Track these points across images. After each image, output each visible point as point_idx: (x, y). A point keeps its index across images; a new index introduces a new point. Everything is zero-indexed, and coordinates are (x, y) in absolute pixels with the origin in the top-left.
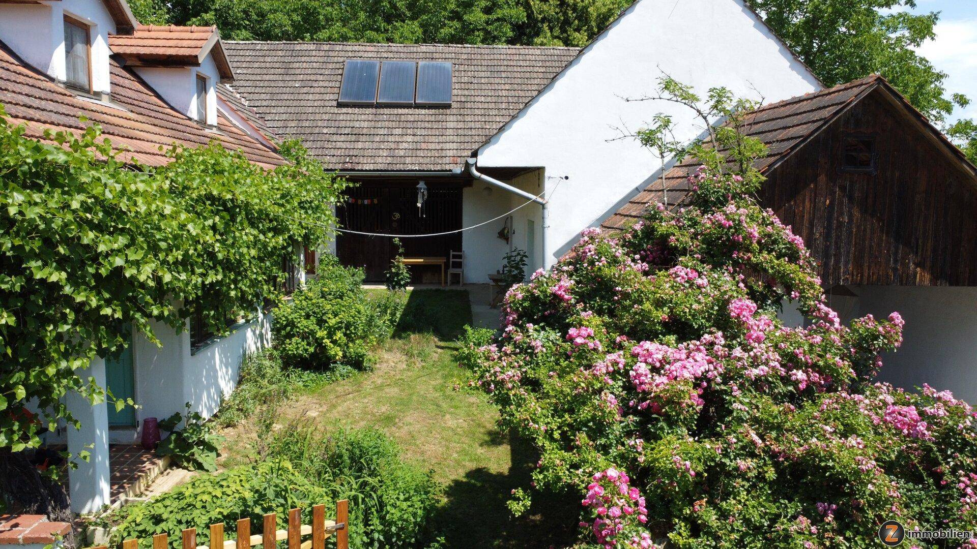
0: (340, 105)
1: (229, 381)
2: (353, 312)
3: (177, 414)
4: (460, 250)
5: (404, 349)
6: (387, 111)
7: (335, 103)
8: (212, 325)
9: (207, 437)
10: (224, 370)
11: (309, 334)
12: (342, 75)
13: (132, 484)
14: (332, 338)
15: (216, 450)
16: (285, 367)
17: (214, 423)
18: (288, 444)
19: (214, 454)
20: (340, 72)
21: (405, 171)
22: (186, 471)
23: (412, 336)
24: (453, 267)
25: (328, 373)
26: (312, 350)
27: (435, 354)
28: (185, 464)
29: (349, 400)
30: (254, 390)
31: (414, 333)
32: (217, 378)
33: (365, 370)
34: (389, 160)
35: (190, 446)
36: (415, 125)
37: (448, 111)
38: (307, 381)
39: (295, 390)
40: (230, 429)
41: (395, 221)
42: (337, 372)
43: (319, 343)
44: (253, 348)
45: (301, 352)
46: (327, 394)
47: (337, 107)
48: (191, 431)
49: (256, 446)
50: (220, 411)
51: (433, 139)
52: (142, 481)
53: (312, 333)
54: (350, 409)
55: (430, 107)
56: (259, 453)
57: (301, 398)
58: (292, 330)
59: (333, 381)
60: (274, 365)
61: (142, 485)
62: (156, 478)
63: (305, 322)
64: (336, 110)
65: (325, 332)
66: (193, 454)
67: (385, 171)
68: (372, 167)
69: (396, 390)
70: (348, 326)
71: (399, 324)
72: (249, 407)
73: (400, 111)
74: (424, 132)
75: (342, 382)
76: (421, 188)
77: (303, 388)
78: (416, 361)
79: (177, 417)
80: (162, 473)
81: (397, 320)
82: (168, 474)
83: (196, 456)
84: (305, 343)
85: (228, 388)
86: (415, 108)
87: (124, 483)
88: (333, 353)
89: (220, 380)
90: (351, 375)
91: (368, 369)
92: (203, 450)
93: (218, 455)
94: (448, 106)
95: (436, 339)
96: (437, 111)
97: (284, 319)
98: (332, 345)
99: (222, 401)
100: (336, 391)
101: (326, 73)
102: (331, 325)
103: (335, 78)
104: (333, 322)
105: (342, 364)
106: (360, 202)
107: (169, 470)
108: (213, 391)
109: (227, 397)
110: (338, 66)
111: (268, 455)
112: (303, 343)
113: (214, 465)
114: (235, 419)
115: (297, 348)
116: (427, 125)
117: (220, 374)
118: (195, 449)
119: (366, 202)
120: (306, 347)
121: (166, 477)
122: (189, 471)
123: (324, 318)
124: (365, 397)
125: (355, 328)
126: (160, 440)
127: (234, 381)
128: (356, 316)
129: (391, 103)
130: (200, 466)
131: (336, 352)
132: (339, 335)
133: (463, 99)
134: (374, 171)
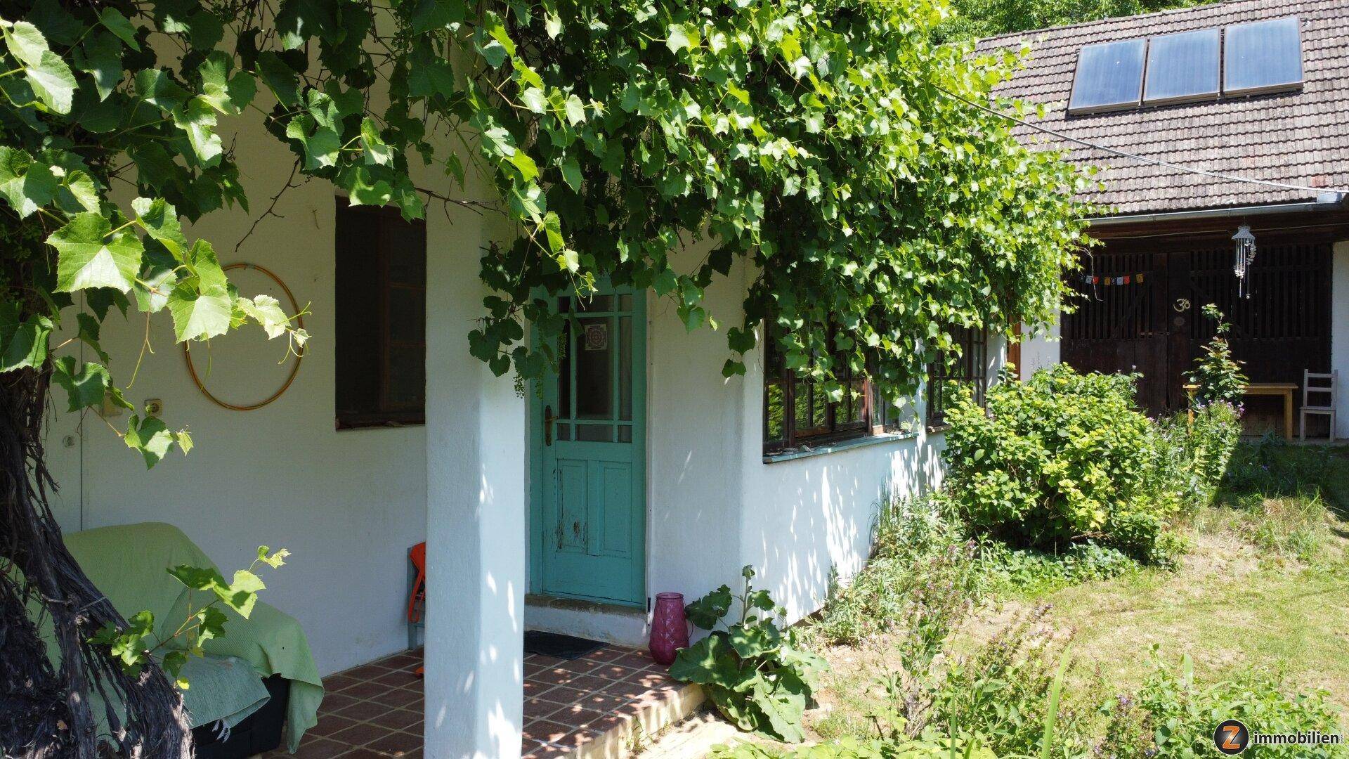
0: (1071, 116)
1: (850, 552)
2: (1127, 429)
3: (724, 590)
4: (1326, 367)
5: (1247, 531)
6: (1161, 115)
7: (1062, 115)
8: (797, 351)
9: (785, 654)
10: (841, 523)
11: (1028, 466)
12: (1074, 71)
13: (593, 736)
14: (1080, 479)
15: (807, 691)
16: (973, 532)
17: (811, 631)
18: (988, 697)
19: (800, 699)
20: (1071, 67)
21: (1206, 208)
22: (732, 729)
23: (1267, 502)
24: (1310, 404)
25: (1069, 559)
26: (1031, 501)
27: (1333, 549)
28: (733, 712)
29: (1126, 623)
30: (903, 574)
31: (1271, 496)
32: (825, 534)
33: (1158, 565)
34: (1172, 193)
35: (746, 669)
36: (1224, 130)
37: (1296, 100)
38: (1020, 571)
39: (995, 588)
40: (845, 649)
41: (1180, 314)
42: (1091, 559)
43: (1049, 488)
44: (904, 492)
45: (1008, 504)
46: (1069, 604)
47: (1066, 120)
48: (750, 634)
49: (895, 689)
50: (826, 608)
51: (1266, 149)
52: (621, 733)
53: (1033, 464)
54: (1132, 644)
55: (1255, 96)
56: (904, 712)
57: (1006, 606)
58: (987, 456)
59: (1081, 578)
60: (946, 527)
61: (622, 744)
62: (661, 732)
63: (1014, 441)
64: (1064, 125)
65: (1065, 464)
66: (750, 692)
67: (1165, 211)
68: (1136, 207)
69: (1248, 614)
70: (1116, 458)
71: (1226, 479)
72: (890, 606)
73: (1190, 111)
74: (1242, 140)
75: (1102, 584)
76: (1244, 241)
77: (1011, 585)
78: (1282, 558)
79: (723, 596)
80: (680, 724)
81: (1222, 470)
82: (693, 728)
83: (758, 697)
84: (1016, 484)
85: (849, 565)
86: (1221, 103)
87: (580, 731)
88: (1082, 513)
89: (829, 539)
90: (1122, 570)
91: (1162, 562)
92: (775, 684)
93: (811, 704)
94: (1297, 90)
95: (1331, 515)
96: (1271, 102)
97: (971, 430)
98: (1080, 495)
99: (833, 588)
100: (1092, 601)
101: (1047, 73)
102: (1079, 446)
103: (1062, 78)
104: (1083, 442)
105: (1100, 543)
106: (1107, 281)
107: (697, 720)
108: (812, 561)
109: (843, 583)
110: (1066, 59)
111: (930, 721)
112: (1012, 485)
113: (798, 727)
114: (858, 629)
115: (1000, 495)
116: (1249, 127)
117: (830, 527)
118: (758, 678)
119: (1120, 281)
120: (1019, 495)
121: (685, 736)
122: (740, 730)
123: (1062, 433)
124: (1168, 622)
125: (1135, 463)
126: (686, 645)
127: (860, 553)
128: (1134, 437)
129: (1171, 100)
130: (764, 724)
131: (1090, 511)
132: (1096, 473)
133: (1328, 75)
134: (1141, 212)
